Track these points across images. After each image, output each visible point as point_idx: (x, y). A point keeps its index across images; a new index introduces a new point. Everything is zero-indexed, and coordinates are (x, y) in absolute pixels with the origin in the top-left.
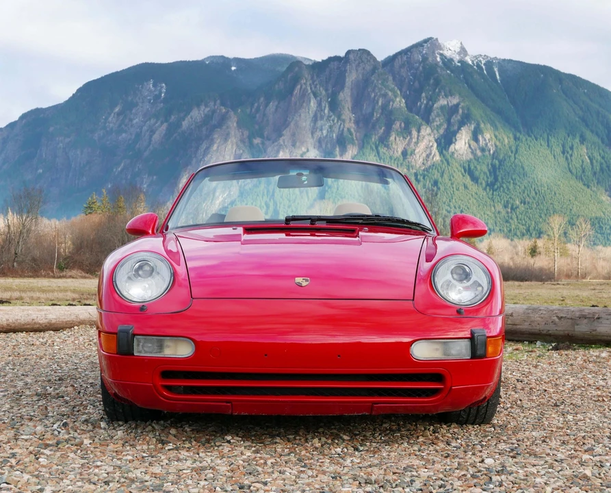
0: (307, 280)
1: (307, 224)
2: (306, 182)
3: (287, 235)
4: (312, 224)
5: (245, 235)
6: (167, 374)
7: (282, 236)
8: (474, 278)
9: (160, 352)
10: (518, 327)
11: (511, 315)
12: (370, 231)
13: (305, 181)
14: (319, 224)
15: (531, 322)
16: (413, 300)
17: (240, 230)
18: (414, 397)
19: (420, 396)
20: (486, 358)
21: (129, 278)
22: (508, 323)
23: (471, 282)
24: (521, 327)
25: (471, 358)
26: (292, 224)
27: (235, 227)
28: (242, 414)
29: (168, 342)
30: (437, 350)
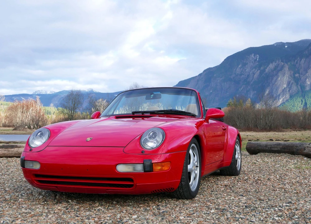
0: (91, 139)
2: (151, 97)
4: (142, 114)
9: (32, 167)
16: (125, 147)
19: (126, 187)
20: (153, 172)
21: (34, 138)
25: (144, 172)
28: (63, 191)
29: (34, 163)
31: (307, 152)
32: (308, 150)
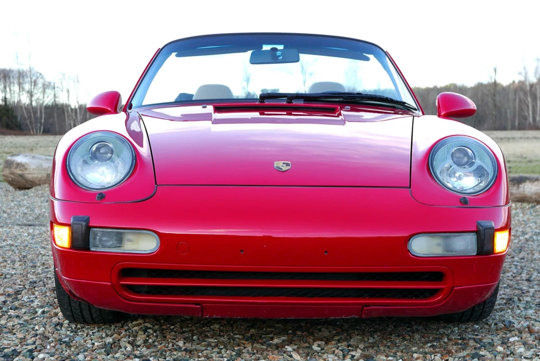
0: (287, 165)
1: (284, 102)
2: (281, 58)
3: (261, 114)
4: (288, 102)
5: (216, 114)
6: (127, 272)
7: (256, 115)
8: (478, 162)
9: (120, 247)
12: (352, 110)
13: (279, 56)
14: (295, 103)
16: (410, 187)
17: (210, 109)
18: (411, 298)
19: (416, 297)
20: (494, 253)
21: (85, 162)
23: (474, 167)
25: (477, 255)
26: (267, 102)
27: (204, 105)
28: (214, 316)
29: (129, 236)
30: (439, 245)
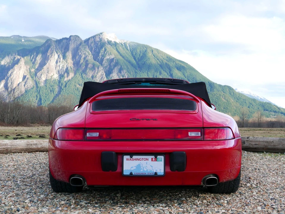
10: (276, 147)
11: (273, 142)
15: (283, 145)
22: (272, 145)
24: (278, 147)
31: (247, 145)
32: (248, 144)
